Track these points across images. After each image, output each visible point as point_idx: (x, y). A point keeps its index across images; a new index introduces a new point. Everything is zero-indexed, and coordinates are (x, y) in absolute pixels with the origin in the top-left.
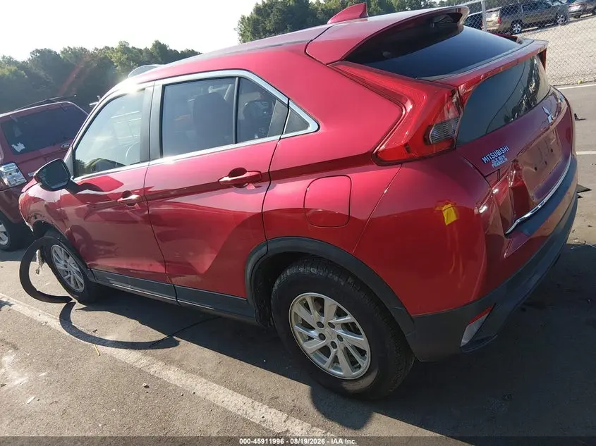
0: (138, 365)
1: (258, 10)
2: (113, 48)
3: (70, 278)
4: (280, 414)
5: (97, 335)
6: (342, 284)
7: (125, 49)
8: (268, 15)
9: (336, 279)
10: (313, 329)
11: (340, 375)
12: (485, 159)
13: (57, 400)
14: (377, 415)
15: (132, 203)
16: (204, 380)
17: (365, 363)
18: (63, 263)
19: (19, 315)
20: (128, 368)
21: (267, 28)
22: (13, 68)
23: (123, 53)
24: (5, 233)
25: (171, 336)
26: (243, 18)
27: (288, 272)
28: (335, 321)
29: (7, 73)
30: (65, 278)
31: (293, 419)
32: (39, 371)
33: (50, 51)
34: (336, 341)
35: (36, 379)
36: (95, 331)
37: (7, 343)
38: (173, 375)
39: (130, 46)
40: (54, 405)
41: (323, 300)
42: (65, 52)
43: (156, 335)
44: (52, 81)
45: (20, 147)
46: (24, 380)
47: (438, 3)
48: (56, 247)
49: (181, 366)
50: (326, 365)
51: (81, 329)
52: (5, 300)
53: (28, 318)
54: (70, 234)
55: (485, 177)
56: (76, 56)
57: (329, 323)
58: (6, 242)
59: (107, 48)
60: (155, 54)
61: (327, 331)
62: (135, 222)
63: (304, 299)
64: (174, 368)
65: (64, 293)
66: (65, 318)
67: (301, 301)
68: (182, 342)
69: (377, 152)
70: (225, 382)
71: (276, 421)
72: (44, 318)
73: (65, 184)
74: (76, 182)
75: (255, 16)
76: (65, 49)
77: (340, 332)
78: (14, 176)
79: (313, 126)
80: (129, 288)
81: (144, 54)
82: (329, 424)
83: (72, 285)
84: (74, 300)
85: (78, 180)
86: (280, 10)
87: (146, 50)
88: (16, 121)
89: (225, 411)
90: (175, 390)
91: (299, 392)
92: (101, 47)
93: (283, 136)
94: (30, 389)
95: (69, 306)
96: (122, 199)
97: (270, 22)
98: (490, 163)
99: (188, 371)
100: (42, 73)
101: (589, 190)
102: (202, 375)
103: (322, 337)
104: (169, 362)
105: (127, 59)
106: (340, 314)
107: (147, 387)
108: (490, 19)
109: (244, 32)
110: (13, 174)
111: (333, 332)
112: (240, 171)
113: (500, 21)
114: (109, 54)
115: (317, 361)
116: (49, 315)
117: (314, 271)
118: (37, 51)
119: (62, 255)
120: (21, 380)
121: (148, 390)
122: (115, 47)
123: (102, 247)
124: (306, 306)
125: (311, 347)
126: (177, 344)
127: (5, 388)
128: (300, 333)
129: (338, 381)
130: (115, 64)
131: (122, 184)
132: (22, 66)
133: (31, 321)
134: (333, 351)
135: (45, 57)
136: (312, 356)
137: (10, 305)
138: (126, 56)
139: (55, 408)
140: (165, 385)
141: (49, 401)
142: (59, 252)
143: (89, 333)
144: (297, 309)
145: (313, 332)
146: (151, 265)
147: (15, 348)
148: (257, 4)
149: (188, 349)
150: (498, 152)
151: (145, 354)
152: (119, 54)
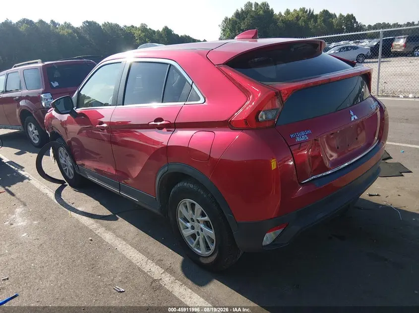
0: (91, 227)
1: (237, 14)
2: (136, 27)
3: (66, 169)
4: (161, 269)
5: (73, 206)
6: (205, 196)
7: (144, 29)
8: (244, 19)
9: (202, 193)
10: (189, 222)
11: (200, 253)
12: (292, 136)
13: (38, 237)
14: (215, 281)
15: (103, 129)
16: (125, 243)
17: (212, 247)
18: (64, 159)
19: (33, 187)
20: (84, 228)
21: (242, 28)
22: (70, 31)
23: (143, 31)
24: (38, 136)
25: (115, 214)
26: (226, 19)
27: (179, 185)
28: (200, 219)
29: (66, 34)
30: (64, 169)
31: (167, 273)
32: (34, 220)
33: (95, 23)
34: (200, 231)
35: (31, 225)
36: (73, 204)
37: (21, 201)
38: (108, 237)
39: (148, 28)
40: (36, 240)
41: (194, 204)
42: (105, 25)
43: (106, 212)
44: (93, 43)
45: (56, 84)
46: (24, 224)
47: (367, 26)
48: (61, 149)
49: (114, 232)
50: (193, 245)
51: (65, 201)
52: (27, 176)
53: (37, 189)
54: (70, 142)
55: (289, 147)
56: (112, 29)
57: (197, 220)
58: (37, 142)
59: (133, 27)
60: (163, 35)
61: (196, 224)
62: (103, 140)
63: (185, 203)
64: (110, 233)
65: (62, 178)
66: (58, 193)
67: (183, 204)
68: (120, 219)
69: (230, 121)
70: (136, 246)
71: (157, 272)
72: (47, 191)
73: (70, 111)
74: (77, 111)
75: (235, 18)
76: (105, 23)
77: (202, 226)
78: (49, 102)
79: (202, 100)
80: (96, 181)
81: (156, 34)
82: (186, 279)
83: (67, 174)
84: (67, 183)
85: (78, 110)
86: (252, 17)
87: (158, 31)
88: (56, 67)
89: (130, 262)
90: (106, 245)
91: (176, 260)
92: (129, 25)
93: (186, 103)
94: (25, 229)
95: (63, 186)
96: (98, 126)
97: (244, 24)
98: (295, 138)
99: (117, 236)
100: (88, 37)
101: (411, 172)
102: (124, 240)
103: (193, 228)
104: (108, 228)
105: (145, 36)
106: (203, 215)
107: (91, 240)
108: (397, 44)
109: (225, 29)
110: (49, 100)
111: (199, 226)
112: (160, 120)
113: (405, 46)
114: (133, 31)
115: (189, 243)
116: (49, 189)
117: (192, 186)
118: (87, 22)
119: (64, 155)
120: (22, 223)
121: (91, 242)
122: (138, 27)
123: (92, 155)
124: (186, 207)
125: (187, 233)
126: (116, 219)
127: (12, 226)
128: (182, 224)
129: (198, 256)
130: (136, 38)
131: (103, 117)
132: (76, 30)
133: (38, 191)
134: (198, 237)
135: (91, 26)
136: (186, 239)
137: (29, 180)
138: (144, 34)
139: (36, 242)
140: (101, 241)
141: (34, 238)
142: (62, 152)
143: (69, 204)
144: (181, 209)
145: (188, 224)
146: (109, 169)
147: (25, 205)
148: (238, 10)
149: (122, 224)
150: (303, 133)
151: (97, 222)
152: (140, 32)
